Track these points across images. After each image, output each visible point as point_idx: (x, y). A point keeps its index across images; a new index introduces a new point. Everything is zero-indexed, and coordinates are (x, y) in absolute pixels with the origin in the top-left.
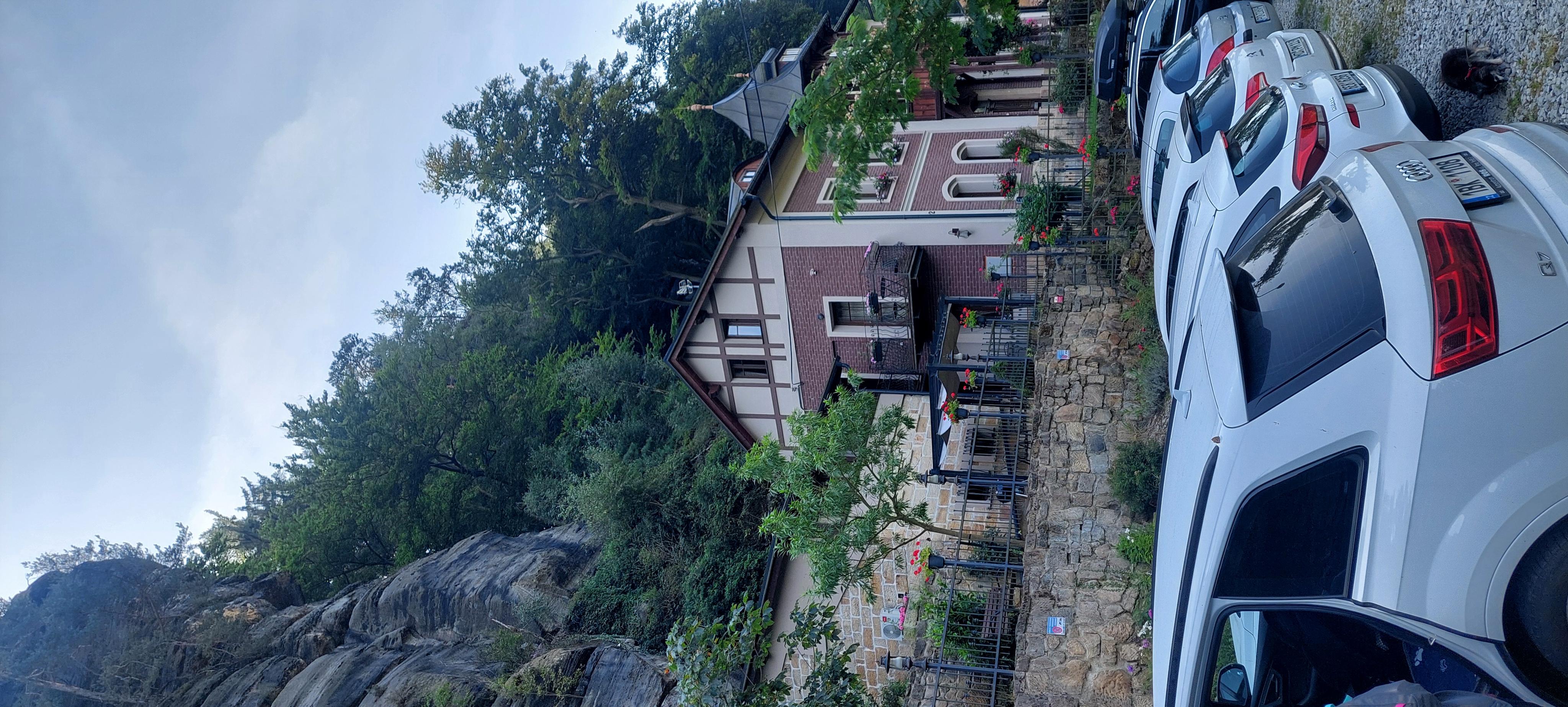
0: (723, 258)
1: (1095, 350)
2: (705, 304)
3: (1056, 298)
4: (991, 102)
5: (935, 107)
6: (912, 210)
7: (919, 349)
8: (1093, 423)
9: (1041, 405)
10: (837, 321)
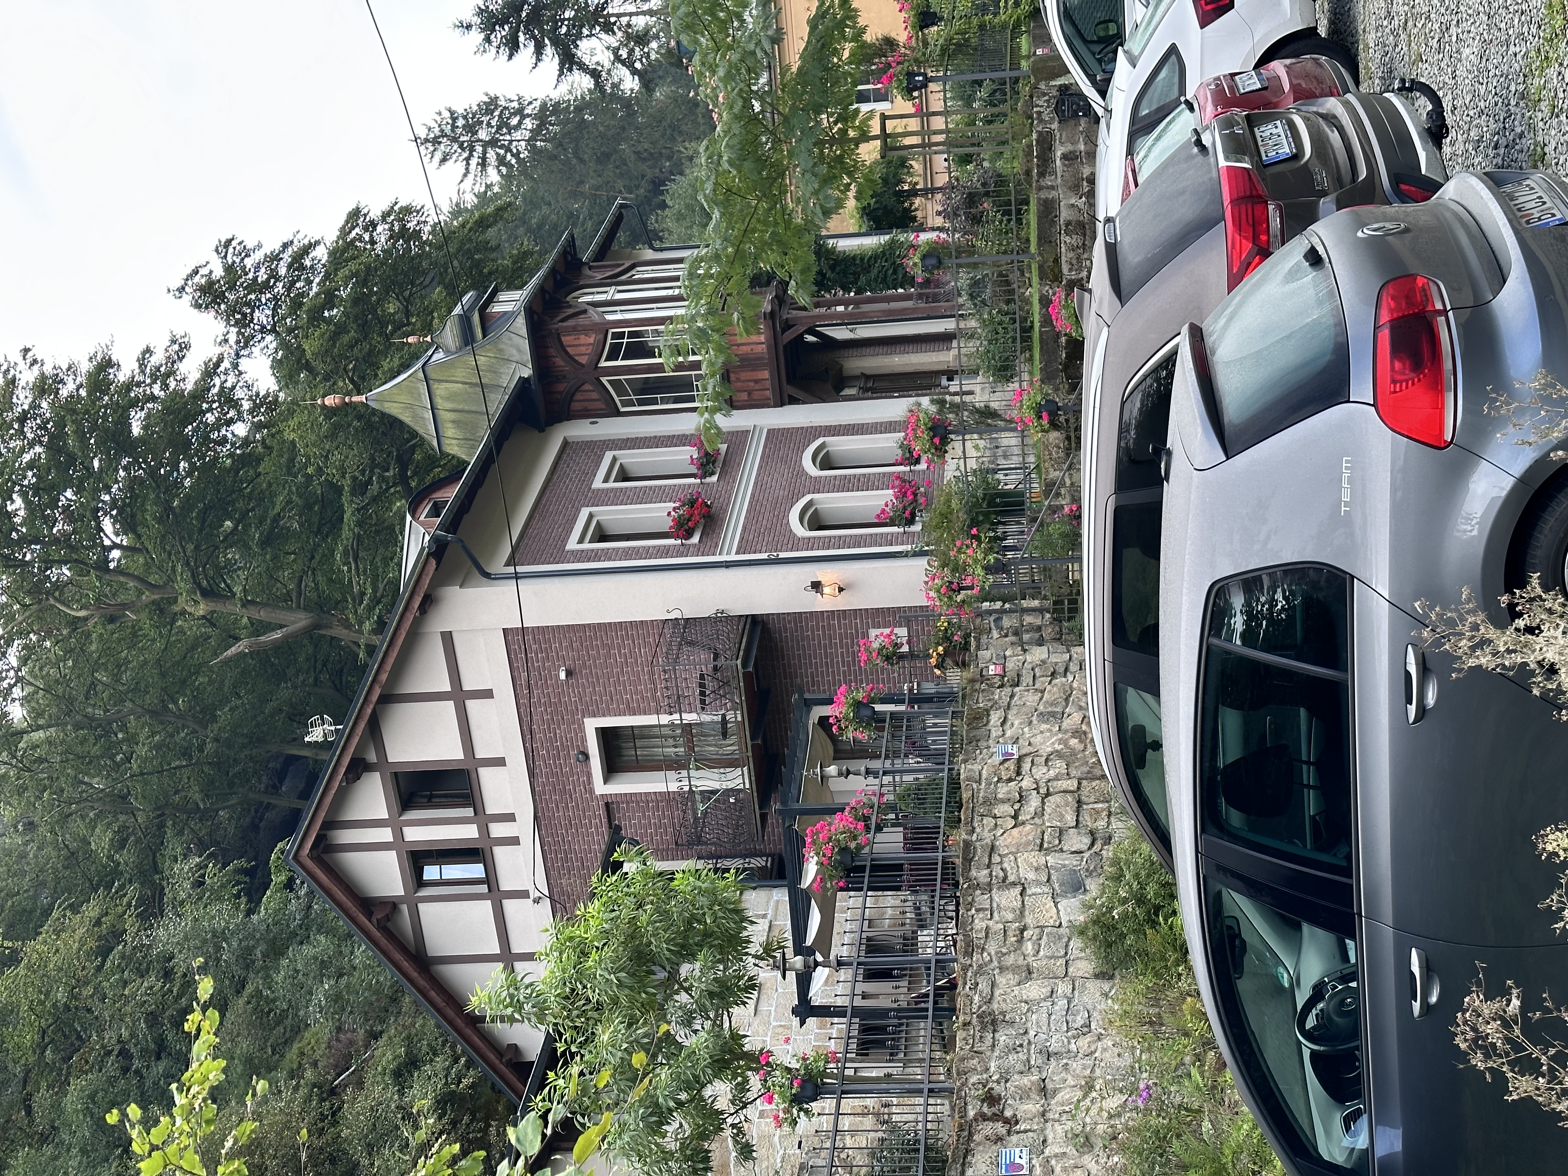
0: (394, 654)
1: (1060, 741)
2: (361, 747)
3: (992, 667)
4: (867, 377)
5: (768, 384)
6: (737, 553)
7: (764, 801)
8: (1062, 850)
9: (973, 830)
10: (611, 769)
